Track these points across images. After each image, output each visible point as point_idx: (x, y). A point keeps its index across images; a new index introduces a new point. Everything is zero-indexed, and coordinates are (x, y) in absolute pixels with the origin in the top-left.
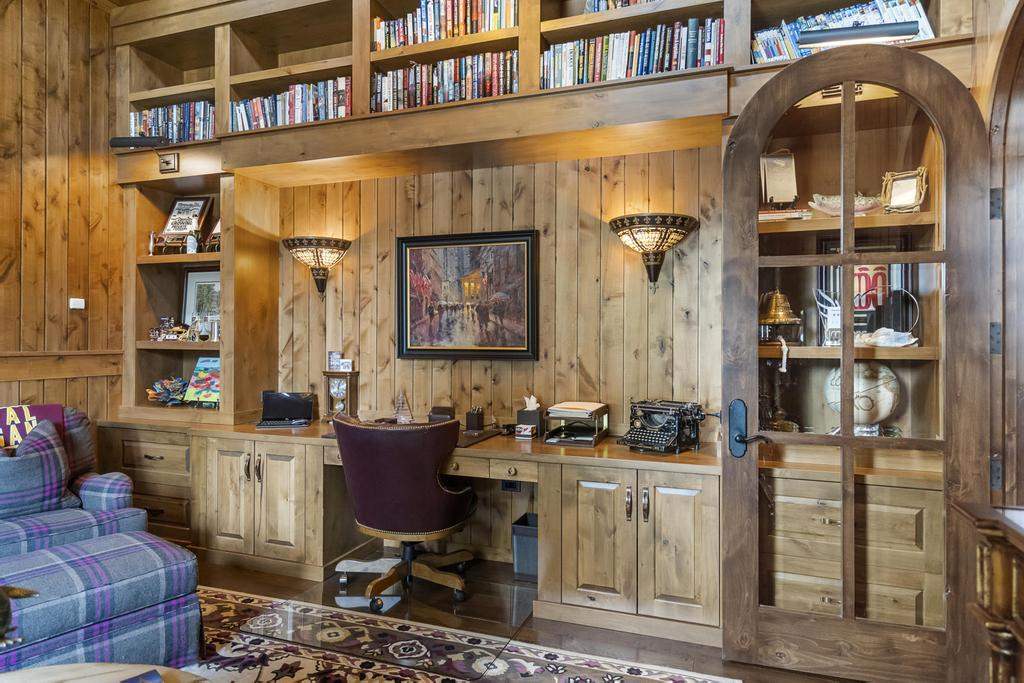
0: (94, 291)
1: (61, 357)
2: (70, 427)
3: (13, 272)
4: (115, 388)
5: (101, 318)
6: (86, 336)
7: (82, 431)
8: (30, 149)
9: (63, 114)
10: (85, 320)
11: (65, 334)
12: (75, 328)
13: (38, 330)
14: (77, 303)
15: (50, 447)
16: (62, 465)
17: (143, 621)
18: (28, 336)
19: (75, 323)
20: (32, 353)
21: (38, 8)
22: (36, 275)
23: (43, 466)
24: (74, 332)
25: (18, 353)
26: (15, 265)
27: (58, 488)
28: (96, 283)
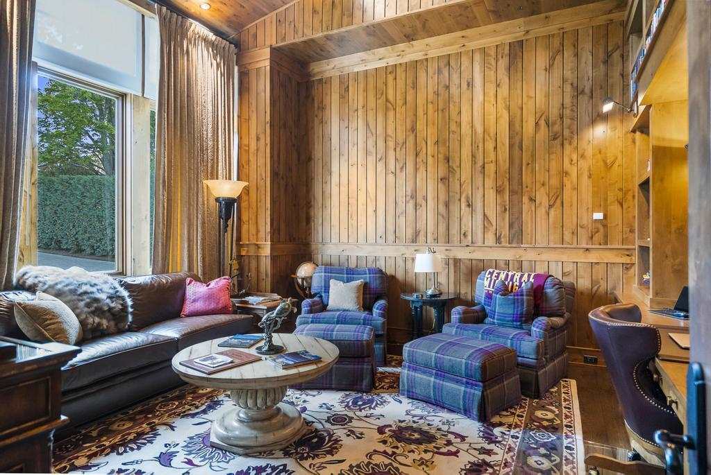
0: (612, 207)
1: (587, 249)
2: (547, 288)
3: (559, 201)
4: (630, 272)
5: (618, 225)
6: (606, 236)
7: (553, 291)
8: (568, 130)
9: (589, 101)
10: (605, 226)
11: (590, 235)
12: (597, 232)
13: (573, 233)
14: (598, 216)
15: (522, 295)
16: (525, 306)
17: (457, 382)
18: (567, 237)
19: (598, 228)
20: (569, 246)
21: (572, 47)
22: (571, 202)
23: (514, 304)
24: (597, 235)
25: (562, 246)
26: (559, 198)
27: (520, 317)
28: (614, 202)
